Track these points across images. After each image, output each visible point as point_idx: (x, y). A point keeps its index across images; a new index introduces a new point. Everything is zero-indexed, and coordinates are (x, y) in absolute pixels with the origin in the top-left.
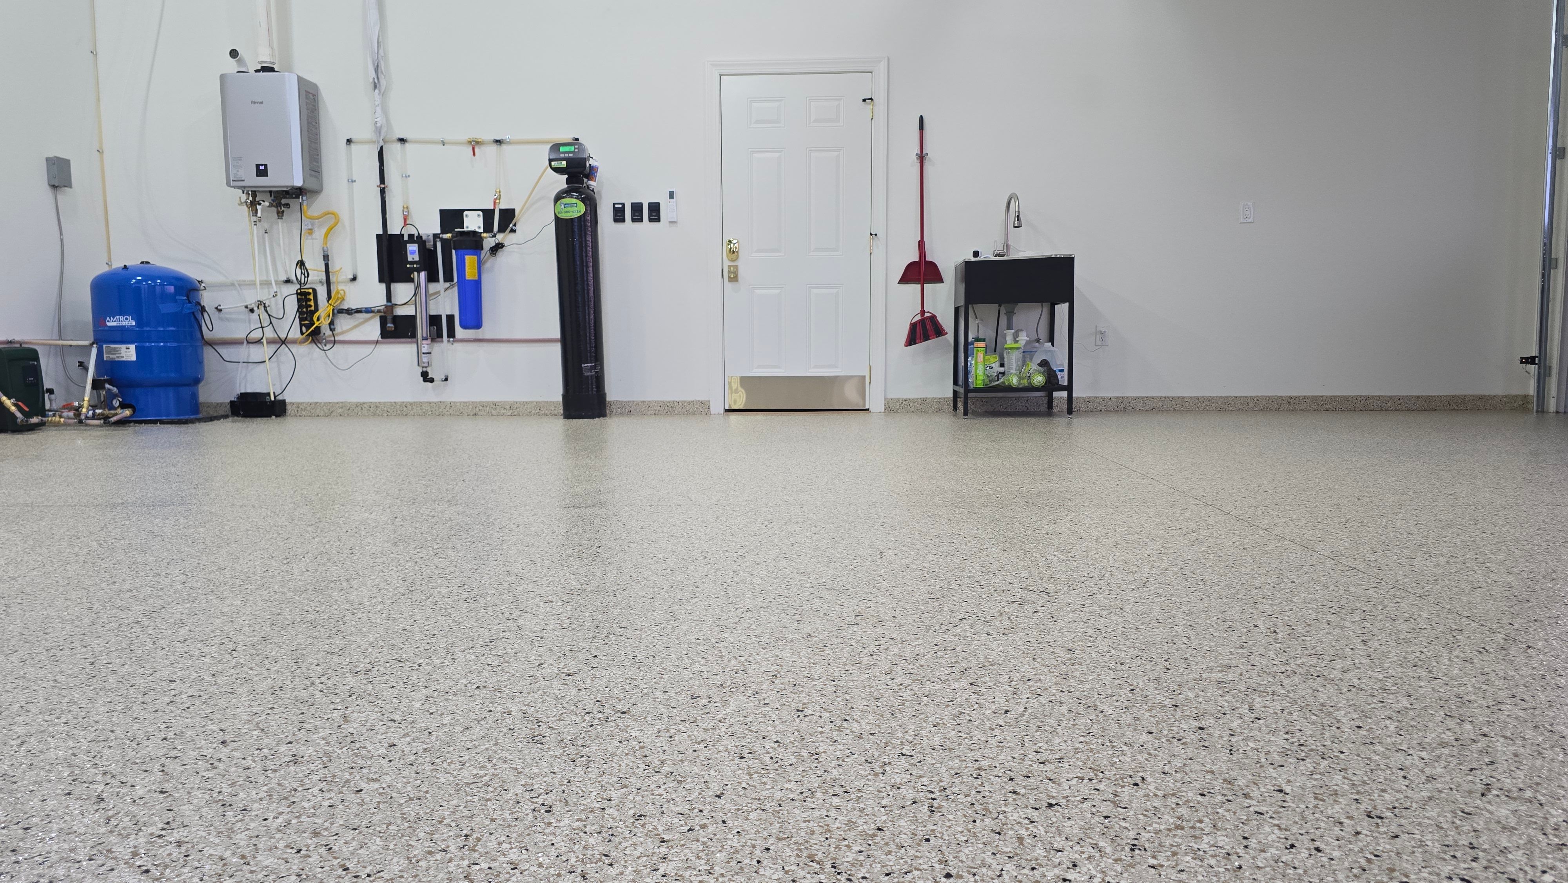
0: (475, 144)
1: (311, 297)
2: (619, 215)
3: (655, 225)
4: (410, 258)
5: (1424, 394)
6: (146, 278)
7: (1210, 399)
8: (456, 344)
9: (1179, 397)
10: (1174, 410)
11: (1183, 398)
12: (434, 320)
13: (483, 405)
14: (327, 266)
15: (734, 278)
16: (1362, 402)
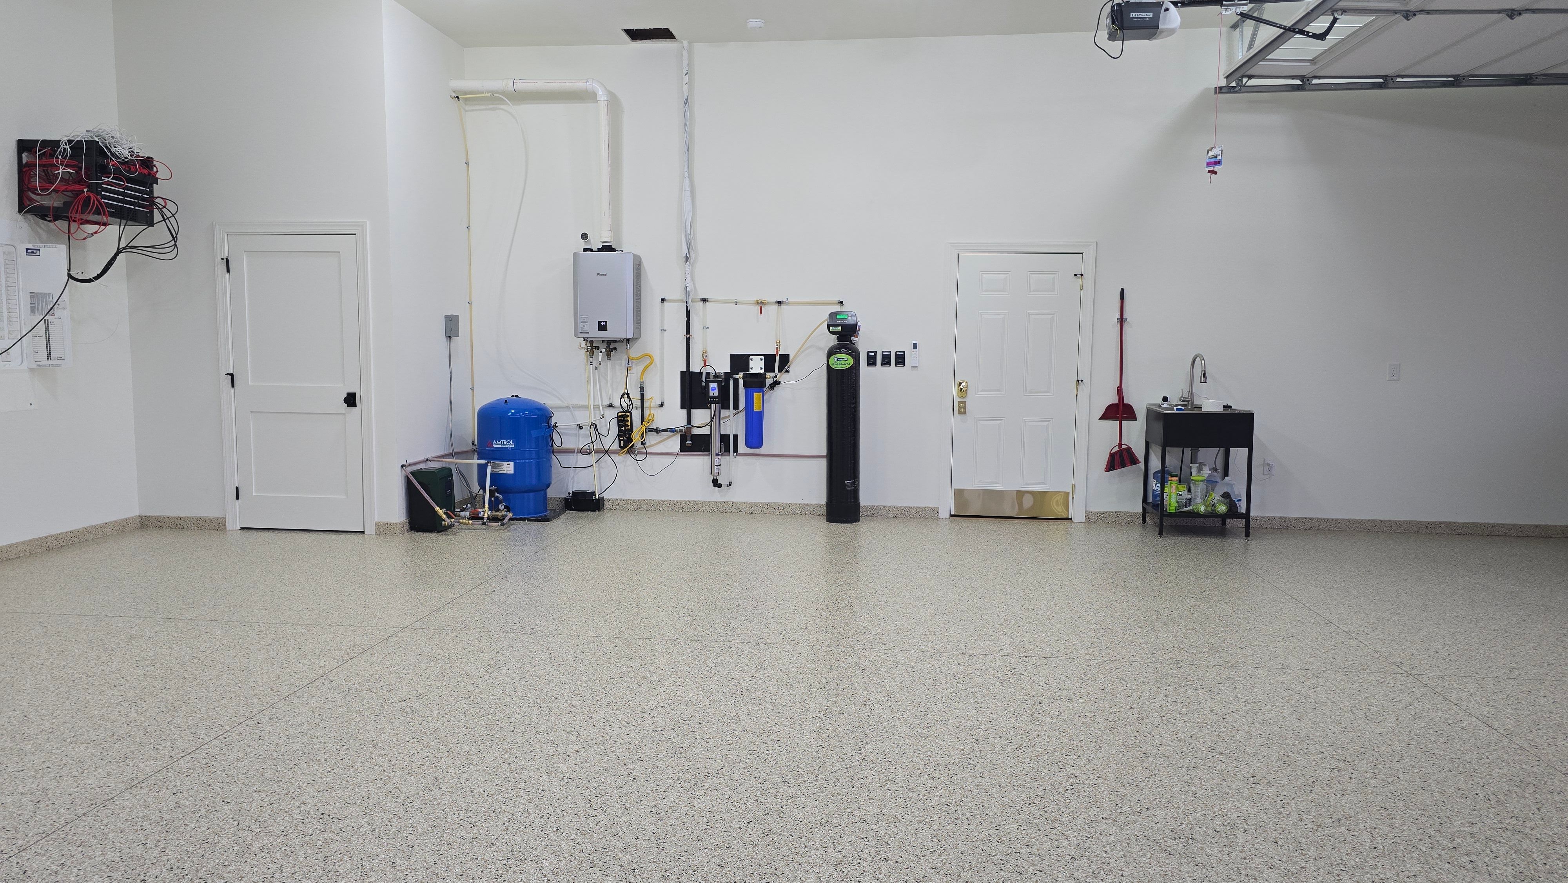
0: (761, 304)
1: (629, 419)
2: (871, 360)
3: (900, 369)
4: (711, 394)
5: (1542, 523)
6: (518, 411)
7: (1359, 522)
8: (738, 458)
9: (1333, 519)
10: (1329, 530)
11: (1337, 520)
12: (724, 439)
13: (758, 505)
14: (642, 395)
15: (962, 409)
16: (1489, 529)
